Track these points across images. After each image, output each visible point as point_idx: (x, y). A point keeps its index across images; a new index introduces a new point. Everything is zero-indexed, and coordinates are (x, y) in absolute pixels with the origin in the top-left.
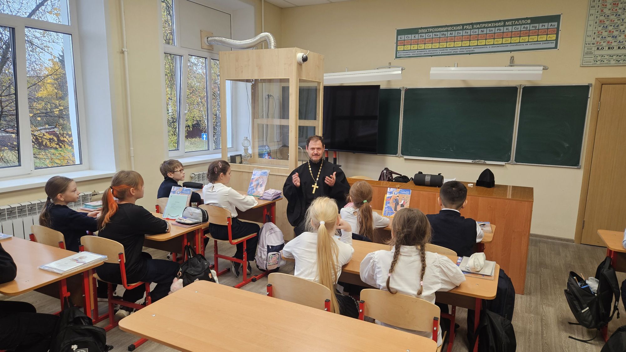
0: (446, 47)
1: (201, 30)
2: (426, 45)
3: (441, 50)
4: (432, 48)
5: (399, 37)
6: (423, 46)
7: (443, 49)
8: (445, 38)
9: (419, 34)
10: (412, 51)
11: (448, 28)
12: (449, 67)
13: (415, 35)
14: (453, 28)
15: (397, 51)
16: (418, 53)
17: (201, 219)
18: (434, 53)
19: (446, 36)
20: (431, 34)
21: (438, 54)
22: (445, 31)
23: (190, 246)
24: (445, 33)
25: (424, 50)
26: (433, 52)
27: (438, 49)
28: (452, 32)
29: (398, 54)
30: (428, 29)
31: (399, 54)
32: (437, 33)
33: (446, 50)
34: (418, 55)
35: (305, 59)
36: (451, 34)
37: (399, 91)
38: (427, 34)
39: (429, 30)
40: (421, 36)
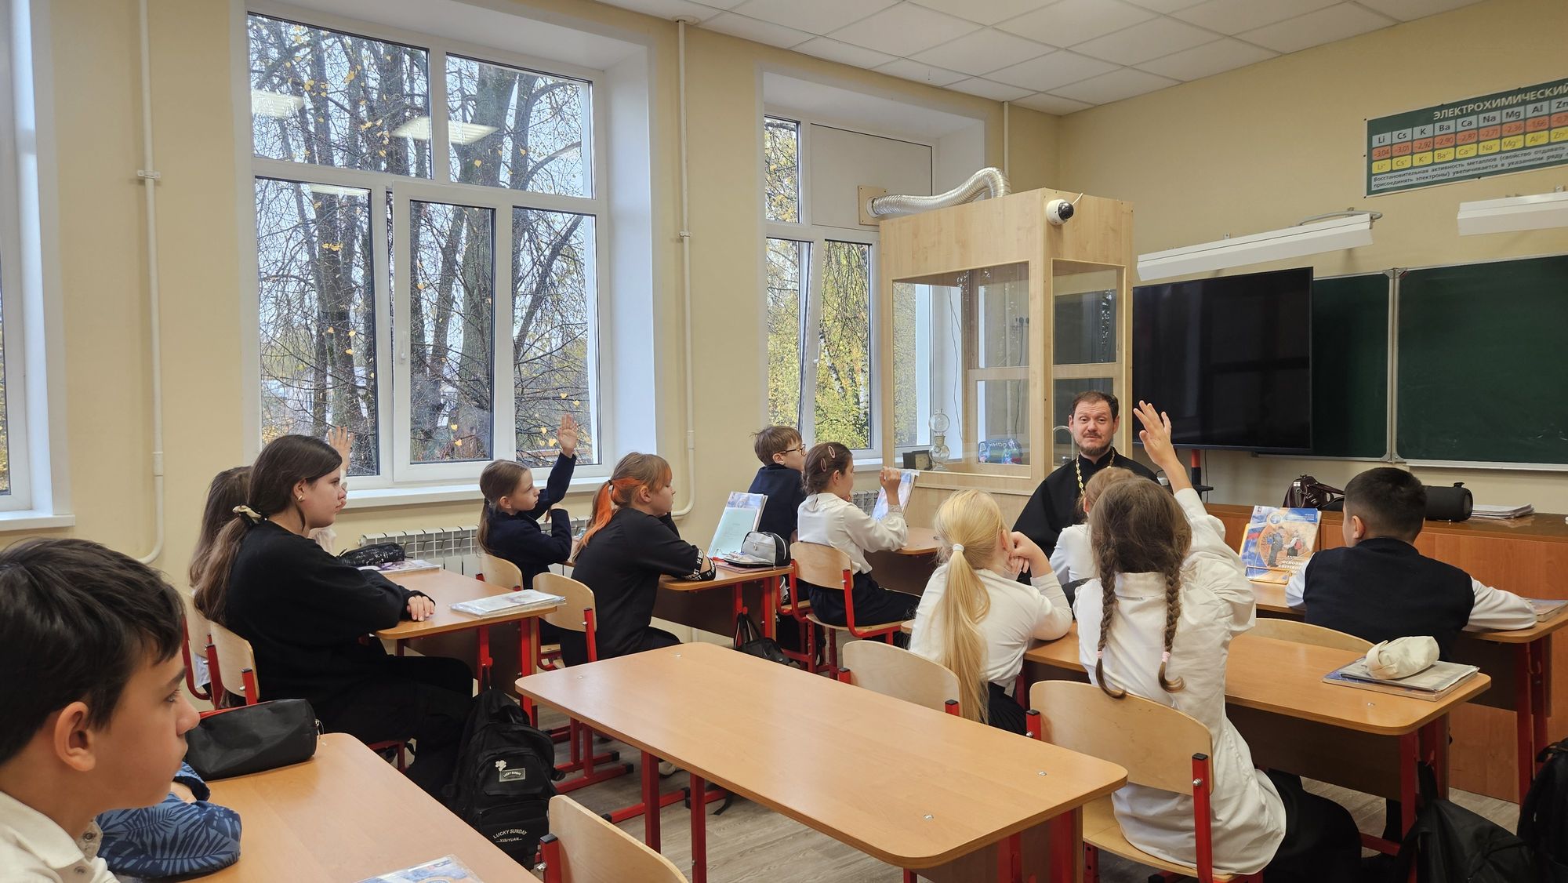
0: (1525, 148)
1: (858, 187)
2: (1458, 148)
3: (1507, 157)
4: (1478, 156)
5: (1375, 138)
6: (1449, 154)
7: (1512, 154)
8: (1518, 123)
9: (1435, 122)
10: (1417, 170)
11: (1526, 96)
12: (1517, 195)
13: (1423, 127)
14: (1542, 94)
15: (1370, 174)
16: (1435, 173)
17: (772, 558)
18: (1486, 168)
19: (1522, 117)
20: (1473, 118)
21: (1500, 168)
22: (1518, 105)
23: (748, 615)
24: (1516, 110)
25: (1455, 163)
26: (1481, 165)
27: (1498, 156)
28: (1538, 105)
29: (1373, 183)
30: (1463, 108)
31: (1377, 182)
32: (1492, 114)
33: (1525, 154)
34: (1435, 179)
35: (1066, 213)
36: (1536, 109)
37: (1381, 280)
38: (1460, 121)
39: (1467, 109)
40: (1441, 128)
